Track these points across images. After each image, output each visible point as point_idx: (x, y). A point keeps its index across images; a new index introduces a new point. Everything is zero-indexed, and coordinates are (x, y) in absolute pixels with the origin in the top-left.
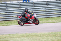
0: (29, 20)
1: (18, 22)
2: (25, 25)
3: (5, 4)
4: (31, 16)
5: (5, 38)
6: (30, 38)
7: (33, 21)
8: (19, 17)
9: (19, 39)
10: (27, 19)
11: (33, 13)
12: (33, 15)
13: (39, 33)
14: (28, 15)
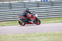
0: (30, 20)
1: (19, 22)
2: (26, 25)
3: (23, 3)
4: (32, 16)
5: (23, 37)
6: (48, 37)
7: (34, 21)
8: (20, 17)
9: (37, 38)
10: (28, 19)
11: (34, 13)
12: (35, 15)
13: (57, 32)
14: (30, 15)
